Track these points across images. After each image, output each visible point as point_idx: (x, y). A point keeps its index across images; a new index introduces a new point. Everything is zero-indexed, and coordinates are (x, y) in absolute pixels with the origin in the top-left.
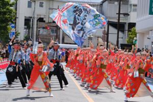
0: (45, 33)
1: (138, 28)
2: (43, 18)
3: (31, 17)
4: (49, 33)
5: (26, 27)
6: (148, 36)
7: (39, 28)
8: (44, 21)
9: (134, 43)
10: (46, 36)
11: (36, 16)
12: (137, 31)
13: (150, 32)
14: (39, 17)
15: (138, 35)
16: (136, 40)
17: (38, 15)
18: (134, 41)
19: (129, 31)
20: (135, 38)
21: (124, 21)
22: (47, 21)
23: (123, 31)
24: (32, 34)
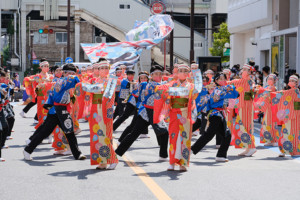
0: (44, 42)
1: (231, 24)
2: (38, 12)
3: (15, 11)
4: (51, 40)
5: (5, 30)
6: (251, 39)
7: (32, 32)
8: (42, 18)
9: (225, 54)
10: (47, 47)
11: (24, 8)
12: (229, 31)
13: (257, 31)
14: (31, 9)
15: (232, 37)
16: (229, 48)
17: (28, 6)
18: (225, 50)
19: (215, 30)
20: (227, 45)
21: (204, 12)
22: (47, 18)
23: (202, 31)
24: (18, 44)
